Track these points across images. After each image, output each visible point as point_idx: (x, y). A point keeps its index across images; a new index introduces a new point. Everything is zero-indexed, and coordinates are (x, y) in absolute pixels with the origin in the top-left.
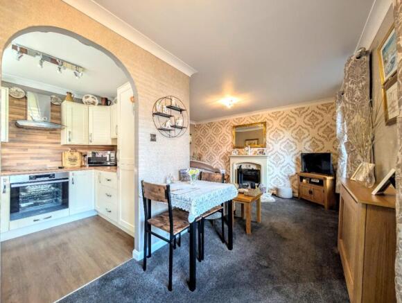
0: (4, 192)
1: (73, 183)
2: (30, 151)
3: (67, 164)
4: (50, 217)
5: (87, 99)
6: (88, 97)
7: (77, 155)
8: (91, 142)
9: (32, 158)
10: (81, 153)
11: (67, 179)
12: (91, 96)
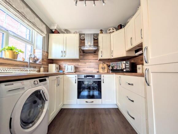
0: (75, 83)
1: (103, 83)
2: (87, 64)
3: (101, 71)
4: (93, 102)
5: (110, 31)
6: (110, 30)
7: (105, 65)
8: (112, 56)
9: (88, 67)
10: (107, 65)
11: (100, 79)
12: (111, 28)
